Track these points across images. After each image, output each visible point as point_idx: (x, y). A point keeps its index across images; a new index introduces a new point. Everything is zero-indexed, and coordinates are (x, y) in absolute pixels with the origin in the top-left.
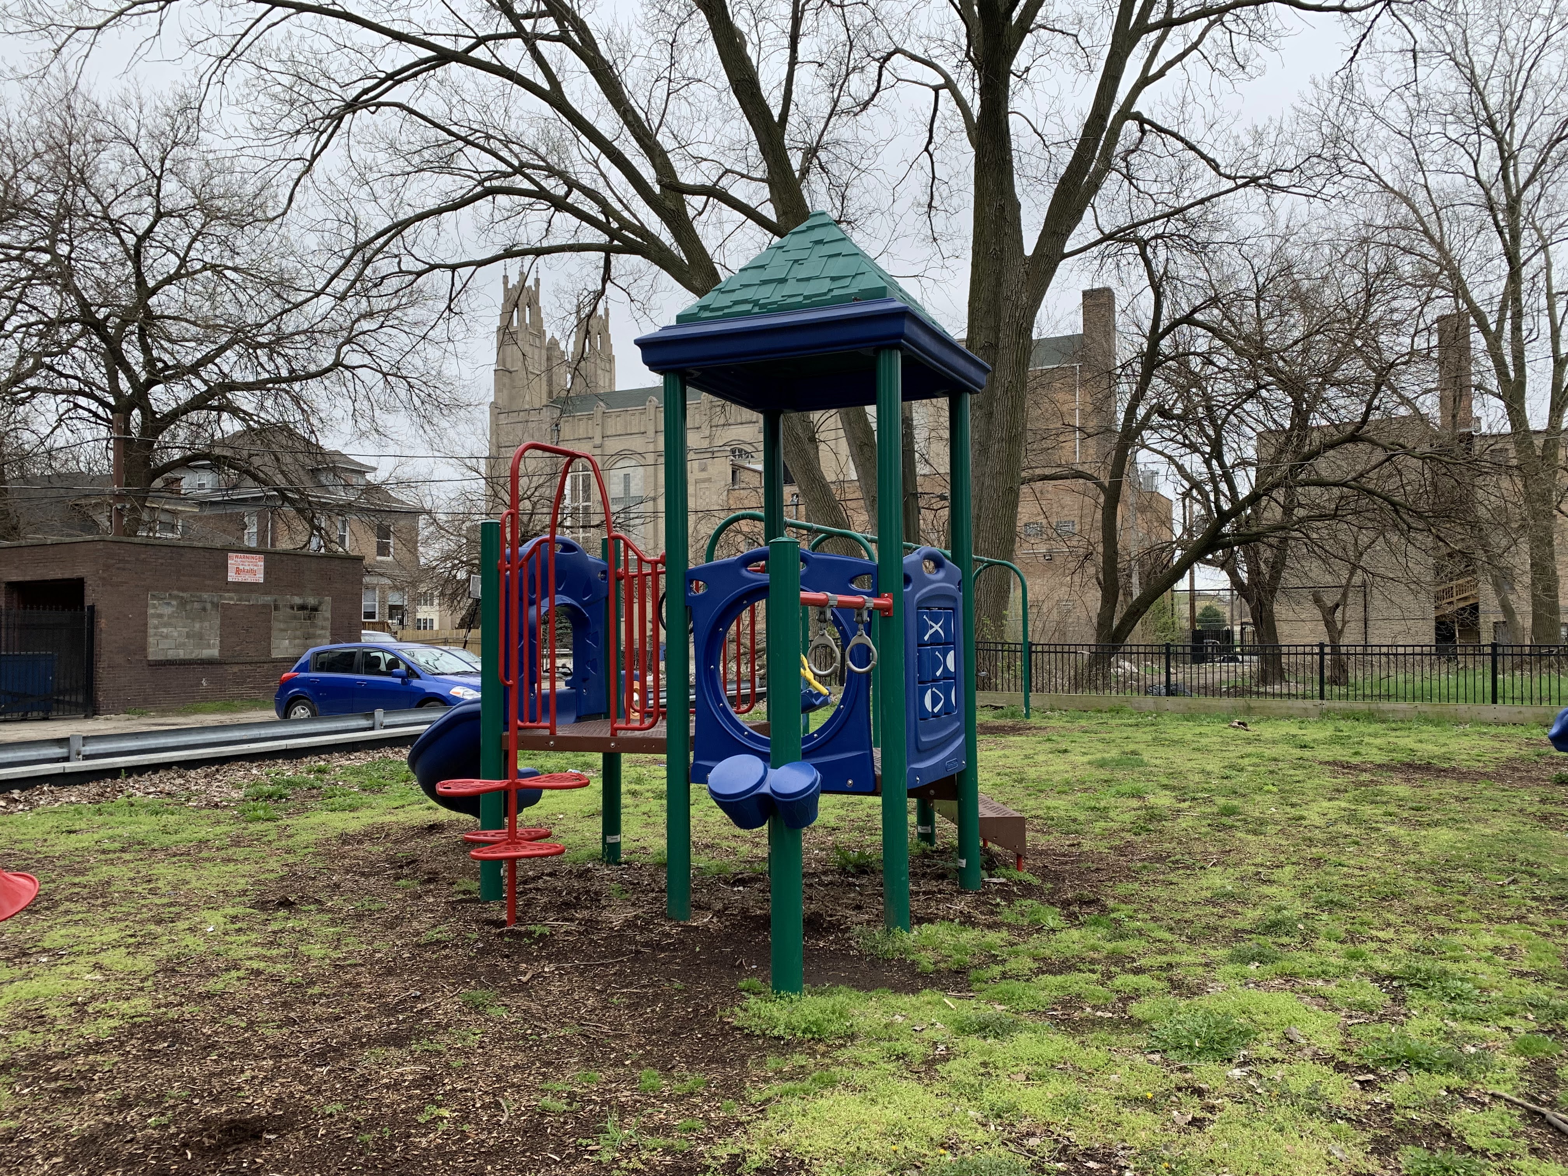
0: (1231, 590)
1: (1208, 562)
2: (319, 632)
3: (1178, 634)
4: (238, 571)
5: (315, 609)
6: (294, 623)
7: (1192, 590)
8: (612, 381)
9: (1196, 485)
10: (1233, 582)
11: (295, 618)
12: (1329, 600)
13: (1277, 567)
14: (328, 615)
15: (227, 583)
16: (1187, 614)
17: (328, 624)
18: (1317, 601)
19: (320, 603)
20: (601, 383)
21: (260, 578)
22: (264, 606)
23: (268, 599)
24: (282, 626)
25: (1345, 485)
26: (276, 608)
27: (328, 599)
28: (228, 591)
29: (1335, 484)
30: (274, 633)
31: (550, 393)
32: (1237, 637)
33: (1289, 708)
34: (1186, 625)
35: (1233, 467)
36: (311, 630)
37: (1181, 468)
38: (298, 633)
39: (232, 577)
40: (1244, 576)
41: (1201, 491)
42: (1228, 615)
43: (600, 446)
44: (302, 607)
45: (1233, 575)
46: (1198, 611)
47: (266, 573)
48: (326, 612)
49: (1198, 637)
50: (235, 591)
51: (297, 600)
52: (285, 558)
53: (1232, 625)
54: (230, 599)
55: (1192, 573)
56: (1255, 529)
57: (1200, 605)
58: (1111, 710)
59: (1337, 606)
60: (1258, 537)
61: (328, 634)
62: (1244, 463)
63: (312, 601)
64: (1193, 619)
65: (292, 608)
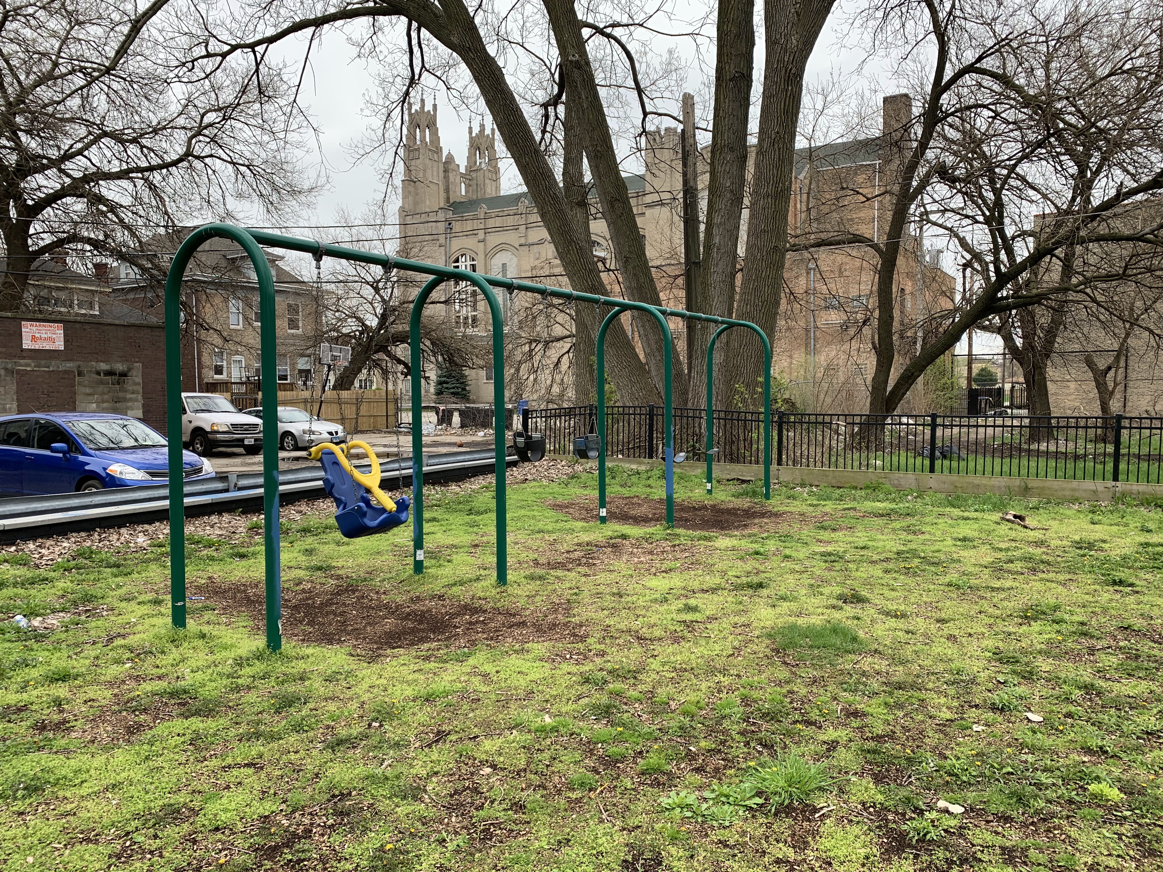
0: (1004, 354)
1: (984, 328)
2: (129, 396)
3: (956, 392)
4: (34, 339)
5: (124, 374)
6: (101, 388)
7: (970, 355)
8: (498, 188)
9: (977, 256)
10: (1006, 346)
11: (102, 383)
12: (1102, 364)
13: (1051, 334)
14: (139, 380)
15: (22, 350)
16: (965, 374)
17: (140, 388)
18: (1090, 363)
19: (129, 370)
20: (488, 190)
21: (60, 345)
22: (65, 372)
23: (70, 365)
24: (88, 390)
25: (1141, 238)
26: (80, 374)
27: (139, 365)
28: (24, 358)
29: (1128, 239)
30: (79, 398)
31: (448, 199)
32: (1007, 392)
33: (1073, 490)
34: (964, 383)
35: (1013, 238)
36: (121, 394)
37: (963, 242)
38: (106, 397)
39: (27, 344)
40: (1019, 342)
41: (981, 261)
42: (999, 375)
43: (483, 241)
44: (109, 373)
45: (1008, 339)
46: (975, 371)
47: (66, 341)
48: (137, 376)
49: (973, 395)
50: (30, 358)
51: (104, 366)
52: (87, 327)
53: (1003, 382)
54: (27, 365)
55: (970, 338)
56: (1034, 291)
57: (976, 368)
58: (867, 487)
59: (1109, 368)
60: (1038, 299)
61: (140, 397)
62: (1024, 234)
63: (120, 367)
64: (969, 379)
65: (98, 373)
